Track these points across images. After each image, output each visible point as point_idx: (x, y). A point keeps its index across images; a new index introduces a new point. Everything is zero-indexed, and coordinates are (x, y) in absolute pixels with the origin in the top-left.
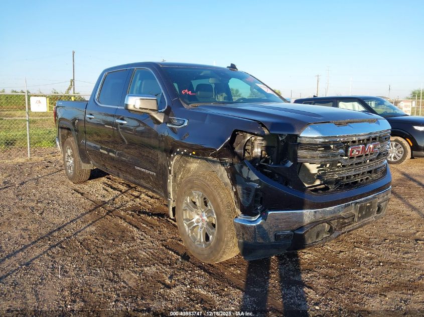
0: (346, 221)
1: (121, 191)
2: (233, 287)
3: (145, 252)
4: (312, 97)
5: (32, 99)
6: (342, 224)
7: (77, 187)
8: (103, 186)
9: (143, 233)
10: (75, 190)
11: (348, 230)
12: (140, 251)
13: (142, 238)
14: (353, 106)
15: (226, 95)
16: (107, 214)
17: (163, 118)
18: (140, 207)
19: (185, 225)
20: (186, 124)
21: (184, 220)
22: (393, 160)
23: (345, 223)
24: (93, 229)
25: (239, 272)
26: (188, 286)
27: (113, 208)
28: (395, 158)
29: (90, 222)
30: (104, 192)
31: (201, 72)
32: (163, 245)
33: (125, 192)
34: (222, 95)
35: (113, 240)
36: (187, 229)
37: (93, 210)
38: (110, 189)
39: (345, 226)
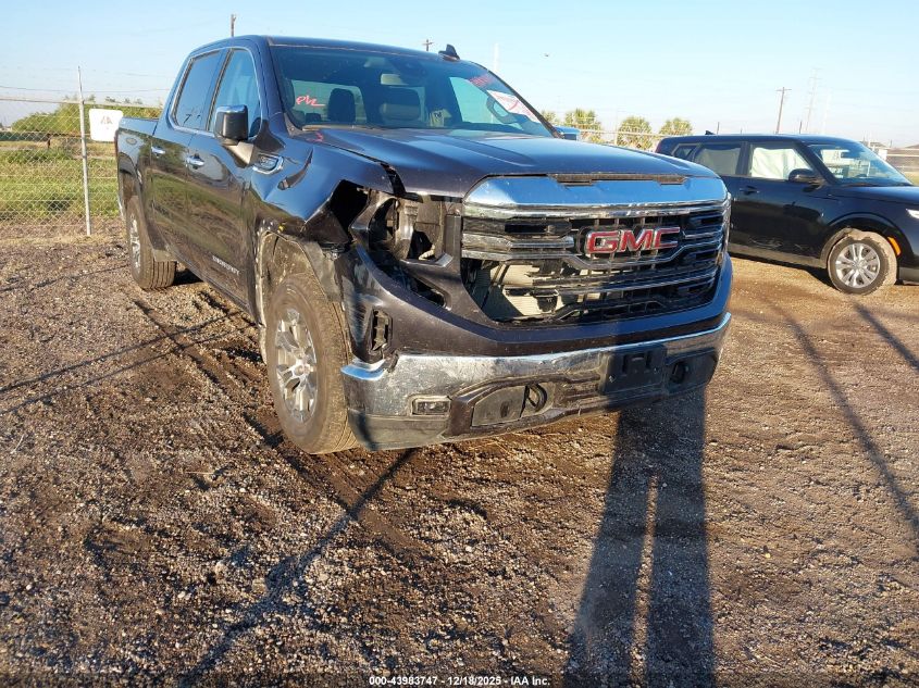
0: (579, 387)
1: (225, 311)
2: (330, 499)
3: (201, 424)
4: (703, 134)
5: (93, 113)
6: (567, 393)
7: (145, 297)
8: (198, 300)
9: (220, 390)
10: (136, 303)
11: (584, 407)
12: (192, 422)
13: (213, 398)
14: (785, 158)
15: (449, 116)
16: (173, 351)
17: (250, 154)
18: (246, 343)
19: (279, 377)
20: (279, 167)
21: (278, 367)
22: (855, 284)
23: (575, 392)
24: (129, 375)
25: (362, 473)
26: (243, 490)
27: (191, 342)
28: (860, 281)
29: (131, 363)
30: (193, 309)
31: (365, 61)
32: (244, 415)
33: (233, 314)
34: (440, 115)
35: (154, 399)
36: (282, 385)
37: (151, 342)
38: (206, 305)
39: (577, 398)
